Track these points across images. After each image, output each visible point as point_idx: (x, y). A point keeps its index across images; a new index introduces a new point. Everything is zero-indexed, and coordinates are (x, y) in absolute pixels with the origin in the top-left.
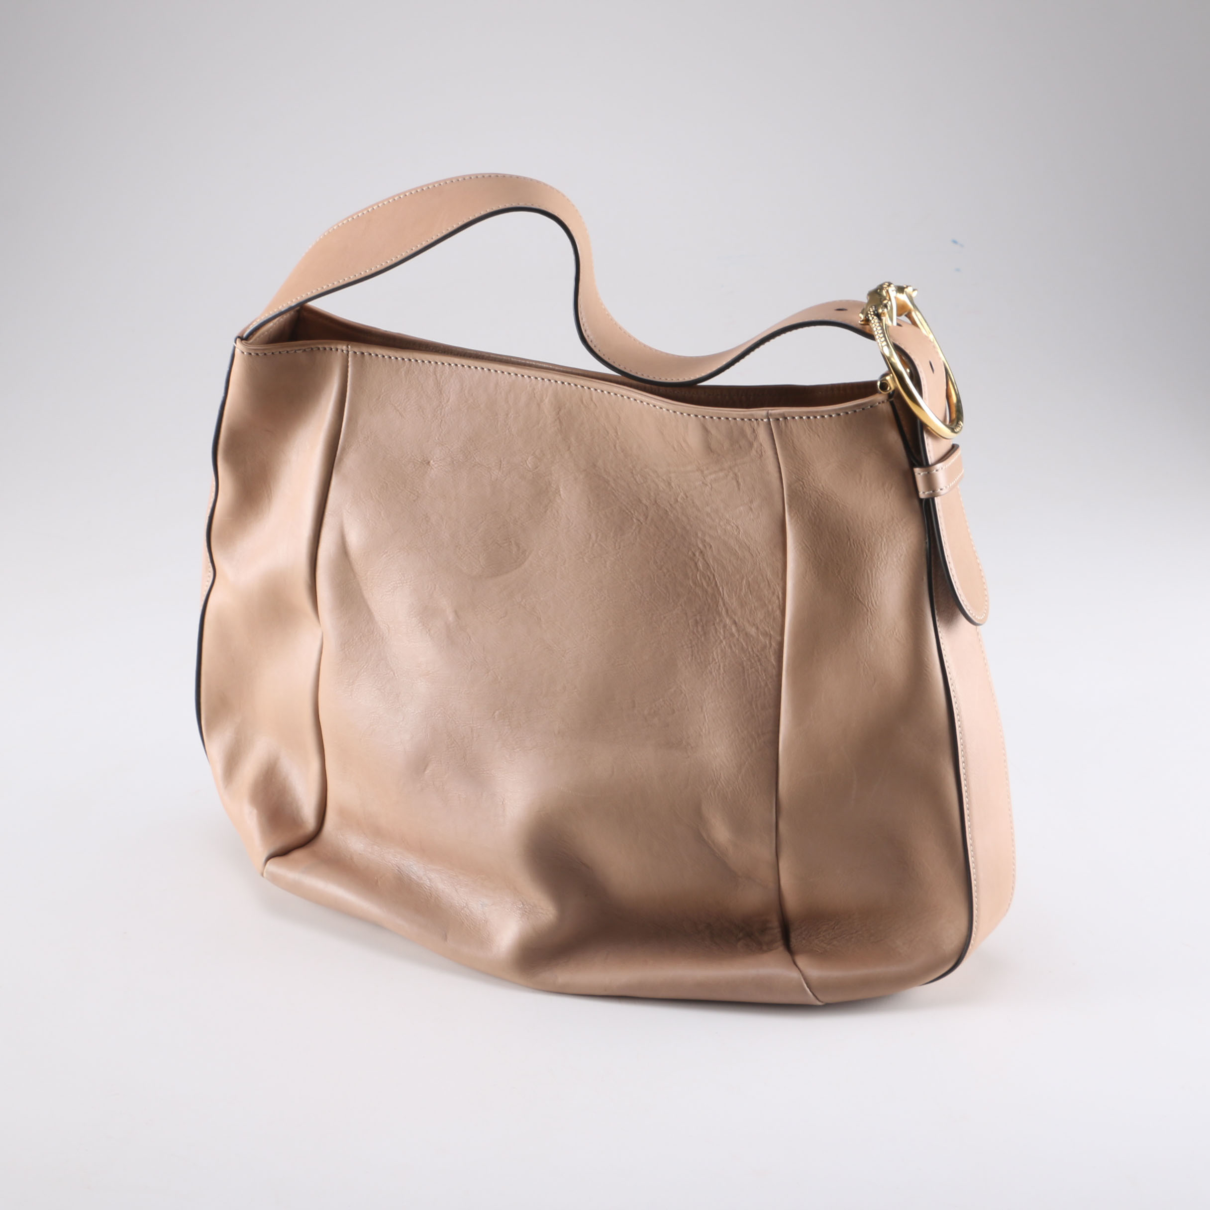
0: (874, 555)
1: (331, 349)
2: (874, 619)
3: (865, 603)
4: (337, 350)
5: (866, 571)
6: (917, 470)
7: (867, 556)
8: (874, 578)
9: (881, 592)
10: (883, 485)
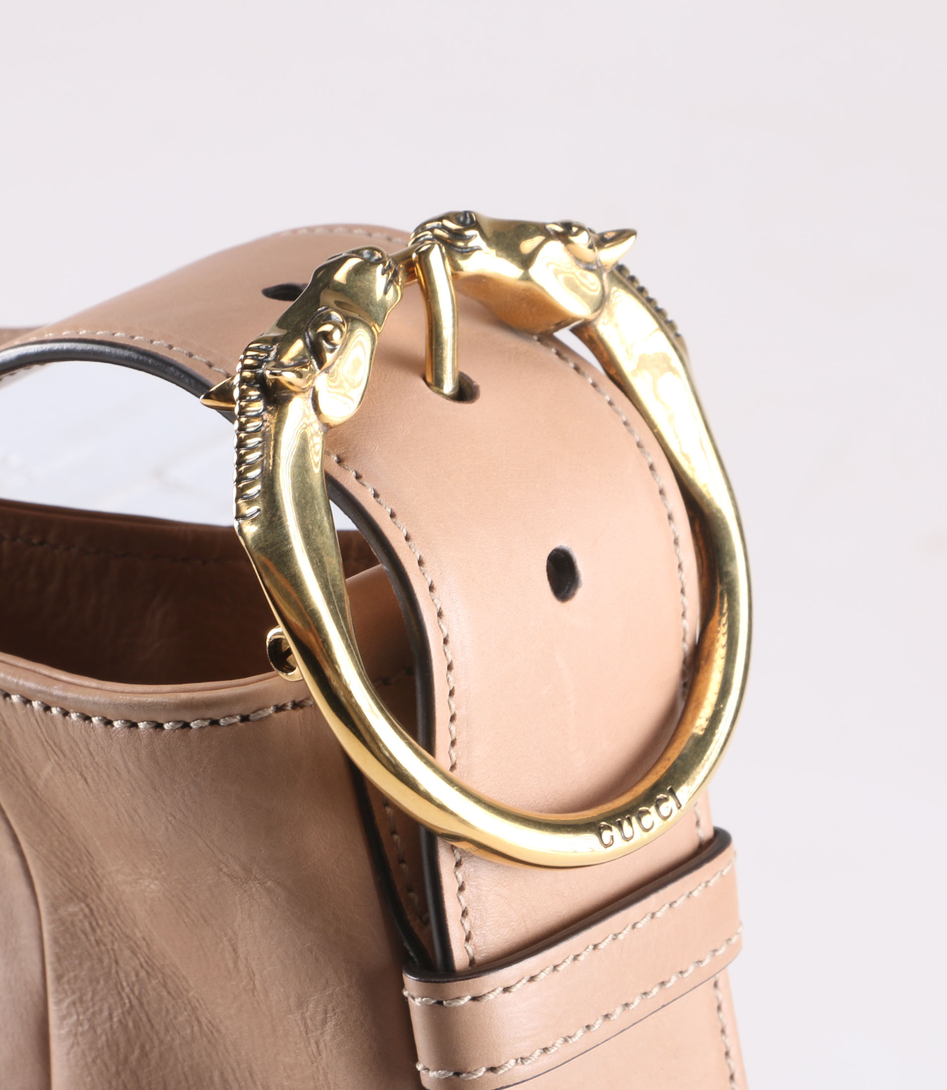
6: (410, 981)
10: (301, 1003)
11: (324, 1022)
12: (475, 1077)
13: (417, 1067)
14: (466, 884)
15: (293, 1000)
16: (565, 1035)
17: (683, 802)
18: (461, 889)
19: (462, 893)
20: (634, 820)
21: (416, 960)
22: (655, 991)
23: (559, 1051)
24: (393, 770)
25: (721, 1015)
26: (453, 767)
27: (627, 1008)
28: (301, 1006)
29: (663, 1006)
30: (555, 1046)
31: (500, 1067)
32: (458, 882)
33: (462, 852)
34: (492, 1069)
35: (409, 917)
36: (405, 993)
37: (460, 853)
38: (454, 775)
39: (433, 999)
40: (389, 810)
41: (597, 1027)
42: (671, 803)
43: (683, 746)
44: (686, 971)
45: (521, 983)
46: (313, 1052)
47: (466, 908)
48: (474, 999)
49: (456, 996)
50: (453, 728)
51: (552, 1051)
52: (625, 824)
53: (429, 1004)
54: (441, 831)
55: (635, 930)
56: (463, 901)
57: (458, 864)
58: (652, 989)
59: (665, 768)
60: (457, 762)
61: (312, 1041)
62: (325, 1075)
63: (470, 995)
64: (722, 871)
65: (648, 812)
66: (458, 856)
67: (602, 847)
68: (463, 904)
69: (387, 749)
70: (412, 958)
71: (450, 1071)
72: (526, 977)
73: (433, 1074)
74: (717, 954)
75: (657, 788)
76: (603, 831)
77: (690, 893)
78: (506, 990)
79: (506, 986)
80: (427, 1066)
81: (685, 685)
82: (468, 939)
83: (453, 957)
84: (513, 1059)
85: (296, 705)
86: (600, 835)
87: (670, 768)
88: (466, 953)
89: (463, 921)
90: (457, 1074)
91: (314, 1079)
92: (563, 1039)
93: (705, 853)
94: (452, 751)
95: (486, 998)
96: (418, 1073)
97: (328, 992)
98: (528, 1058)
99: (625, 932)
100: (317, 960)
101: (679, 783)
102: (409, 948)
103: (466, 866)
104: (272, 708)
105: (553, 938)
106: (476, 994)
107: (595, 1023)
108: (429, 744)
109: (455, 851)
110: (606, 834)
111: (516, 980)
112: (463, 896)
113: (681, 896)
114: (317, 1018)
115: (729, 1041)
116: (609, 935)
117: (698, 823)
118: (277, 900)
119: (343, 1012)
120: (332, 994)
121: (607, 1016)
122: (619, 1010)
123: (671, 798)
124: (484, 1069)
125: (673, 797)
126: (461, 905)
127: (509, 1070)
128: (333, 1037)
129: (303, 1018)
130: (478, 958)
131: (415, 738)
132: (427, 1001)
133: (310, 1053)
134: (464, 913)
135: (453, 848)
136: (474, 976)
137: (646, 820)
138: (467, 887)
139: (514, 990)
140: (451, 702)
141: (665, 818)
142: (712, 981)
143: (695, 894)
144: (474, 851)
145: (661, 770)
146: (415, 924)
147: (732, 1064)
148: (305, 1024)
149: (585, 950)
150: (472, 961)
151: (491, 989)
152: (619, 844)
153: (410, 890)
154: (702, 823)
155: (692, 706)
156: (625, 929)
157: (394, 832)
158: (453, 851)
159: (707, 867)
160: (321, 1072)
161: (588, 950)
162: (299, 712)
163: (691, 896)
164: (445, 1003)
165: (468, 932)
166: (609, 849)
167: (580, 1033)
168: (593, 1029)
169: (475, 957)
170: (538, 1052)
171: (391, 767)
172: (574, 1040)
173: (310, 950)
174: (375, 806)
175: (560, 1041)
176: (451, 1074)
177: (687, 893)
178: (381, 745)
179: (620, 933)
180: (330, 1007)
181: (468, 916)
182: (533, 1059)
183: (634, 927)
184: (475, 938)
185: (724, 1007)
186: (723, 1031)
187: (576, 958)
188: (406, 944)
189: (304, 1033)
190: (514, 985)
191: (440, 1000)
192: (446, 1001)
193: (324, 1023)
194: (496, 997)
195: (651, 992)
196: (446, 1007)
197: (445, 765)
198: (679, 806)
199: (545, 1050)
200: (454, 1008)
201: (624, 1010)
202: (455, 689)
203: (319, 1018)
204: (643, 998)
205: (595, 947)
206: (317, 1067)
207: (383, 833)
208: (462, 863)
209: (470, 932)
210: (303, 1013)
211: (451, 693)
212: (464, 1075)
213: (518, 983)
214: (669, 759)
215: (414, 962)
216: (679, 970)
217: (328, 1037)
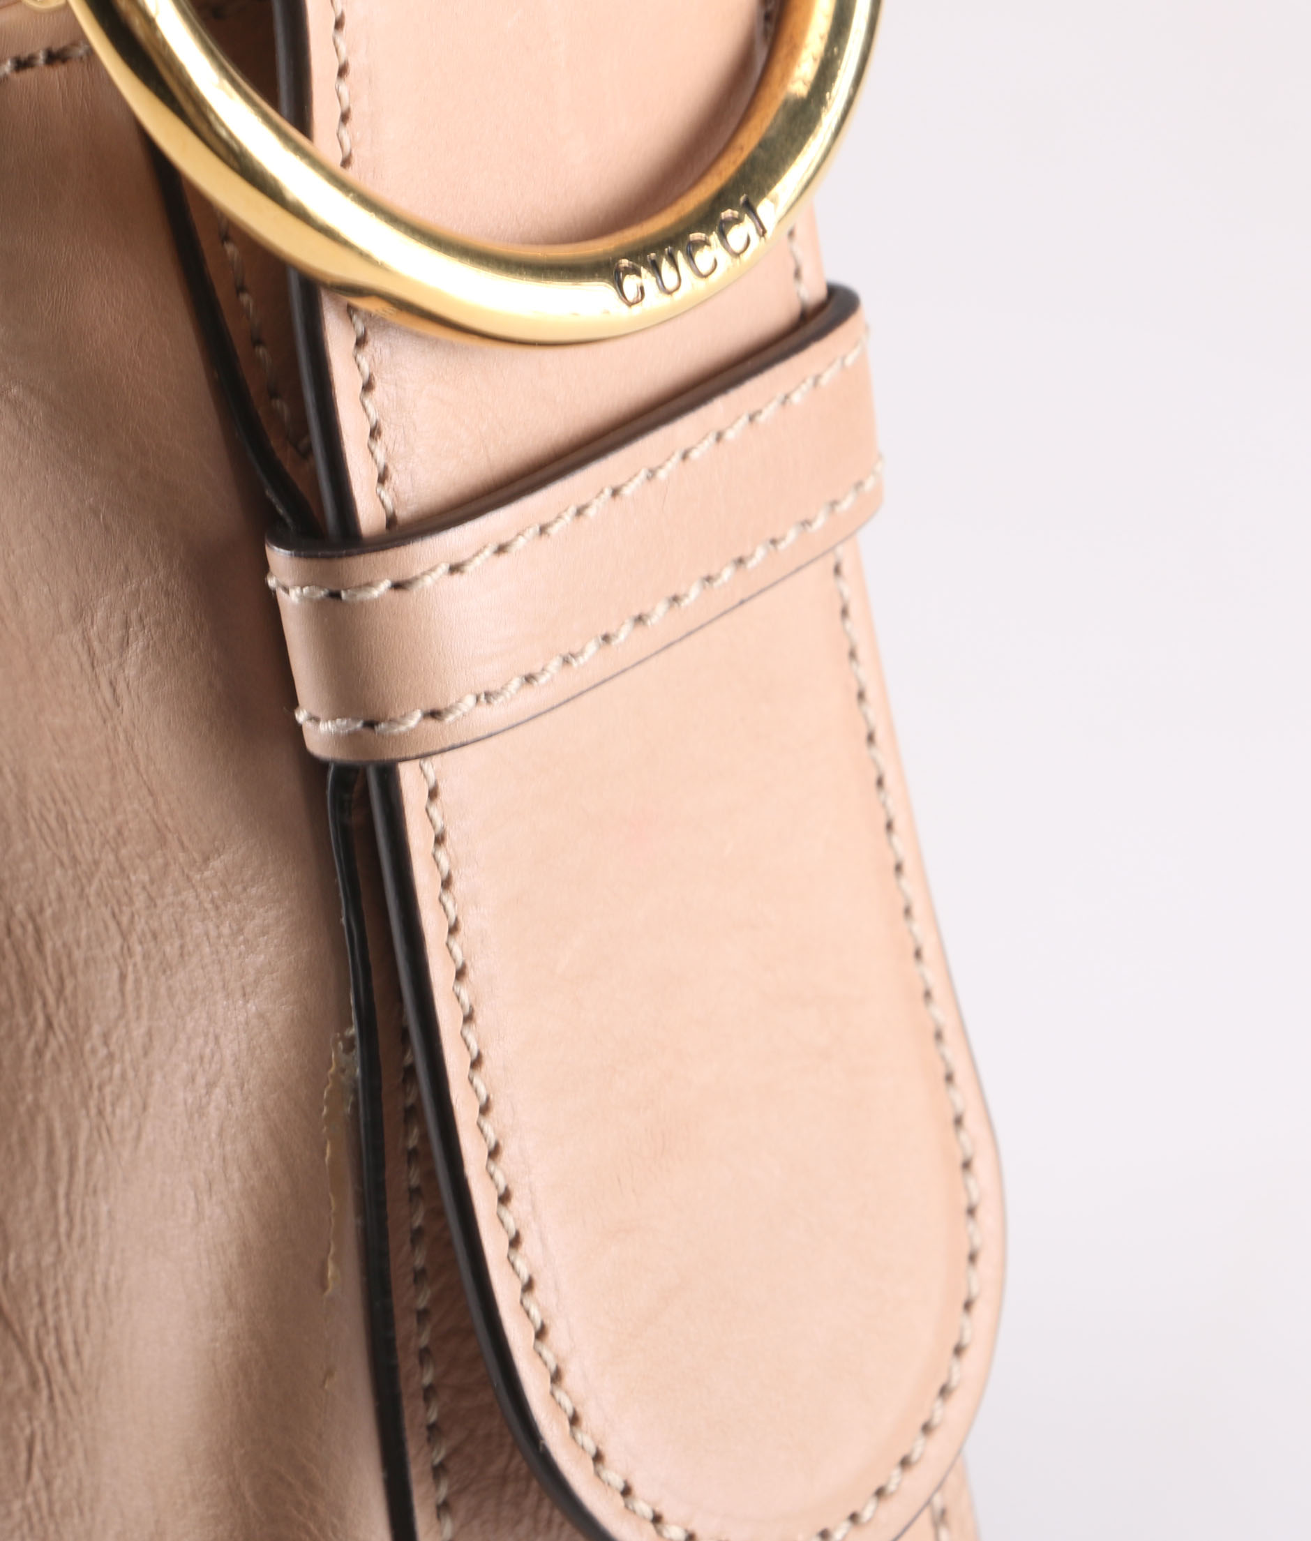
0: (88, 1028)
2: (63, 1452)
3: (24, 1332)
5: (41, 1122)
6: (279, 559)
7: (49, 1024)
8: (80, 1177)
9: (106, 1288)
11: (125, 643)
12: (403, 728)
13: (297, 715)
14: (376, 378)
15: (65, 607)
16: (565, 652)
17: (769, 223)
18: (368, 387)
19: (370, 394)
20: (680, 257)
21: (289, 520)
22: (727, 573)
23: (554, 680)
24: (236, 165)
25: (848, 625)
26: (346, 162)
27: (676, 605)
28: (81, 616)
29: (742, 602)
30: (548, 671)
31: (449, 710)
32: (362, 374)
33: (369, 317)
34: (434, 714)
35: (273, 443)
36: (272, 582)
37: (364, 321)
38: (350, 175)
39: (321, 587)
40: (230, 249)
41: (622, 637)
42: (748, 225)
43: (767, 123)
44: (783, 538)
45: (482, 557)
46: (105, 701)
47: (377, 422)
48: (398, 586)
49: (364, 580)
50: (344, 89)
51: (543, 680)
52: (665, 266)
53: (314, 597)
54: (329, 281)
55: (688, 462)
56: (371, 409)
57: (361, 342)
58: (721, 570)
59: (734, 162)
60: (353, 152)
61: (104, 682)
62: (129, 743)
63: (390, 579)
64: (844, 358)
65: (706, 243)
66: (360, 328)
67: (625, 306)
68: (371, 416)
69: (223, 125)
70: (281, 519)
71: (356, 719)
72: (490, 545)
73: (326, 727)
74: (838, 509)
75: (722, 199)
76: (624, 276)
77: (787, 397)
78: (455, 569)
79: (454, 561)
80: (316, 713)
81: (767, 17)
82: (382, 479)
83: (356, 510)
84: (471, 693)
85: (54, 58)
86: (619, 285)
87: (744, 164)
88: (381, 505)
89: (373, 447)
90: (371, 724)
91: (108, 751)
92: (561, 660)
93: (812, 327)
94: (344, 133)
95: (420, 585)
96: (298, 729)
97: (130, 587)
98: (498, 694)
99: (669, 465)
100: (107, 528)
101: (762, 190)
102: (274, 500)
103: (376, 344)
104: (9, 63)
105: (539, 476)
106: (399, 577)
107: (618, 630)
108: (301, 118)
109: (355, 317)
110: (630, 283)
111: (473, 551)
112: (371, 399)
113: (770, 401)
114: (111, 637)
115: (864, 672)
116: (640, 470)
117: (797, 274)
118: (31, 421)
119: (157, 624)
120: (138, 590)
121: (640, 619)
122: (661, 608)
123: (747, 220)
124: (418, 715)
125: (750, 217)
126: (368, 416)
127: (464, 715)
128: (142, 671)
129: (86, 640)
130: (403, 514)
131: (275, 103)
132: (311, 593)
133: (101, 702)
134: (375, 432)
135: (350, 310)
136: (396, 543)
137: (703, 258)
138: (378, 384)
139: (469, 569)
140: (338, 40)
141: (737, 255)
142: (830, 562)
143: (796, 398)
144: (391, 314)
145: (727, 168)
146: (285, 457)
147: (871, 714)
148: (90, 651)
149: (597, 497)
150: (391, 521)
151: (427, 567)
152: (655, 301)
153: (273, 394)
154: (806, 272)
155: (782, 53)
156: (668, 459)
157: (241, 289)
158: (351, 318)
159: (817, 350)
160: (122, 736)
161: (602, 496)
162: (59, 71)
163: (788, 400)
164: (343, 595)
165: (382, 466)
166: (636, 309)
167: (591, 648)
168: (615, 643)
169: (397, 511)
170: (516, 683)
171: (232, 160)
172: (581, 660)
173: (95, 512)
174: (206, 241)
175: (555, 663)
176: (359, 725)
177: (780, 396)
178: (212, 118)
179: (660, 467)
180: (134, 616)
181: (382, 437)
182: (508, 695)
183: (685, 456)
184: (395, 477)
185: (853, 610)
186: (852, 655)
187: (580, 512)
188: (269, 493)
189: (87, 666)
190: (470, 560)
191: (334, 589)
192: (346, 590)
193: (125, 645)
194: (436, 583)
195: (719, 575)
196: (345, 603)
197: (333, 158)
198: (762, 232)
199: (529, 679)
200: (362, 603)
201: (671, 606)
202: (346, 15)
203: (115, 636)
204: (704, 587)
205: (615, 492)
206: (114, 729)
207: (222, 292)
208: (367, 338)
209: (386, 468)
210: (84, 631)
211: (339, 24)
212: (382, 726)
213: (477, 554)
214: (742, 149)
215: (285, 525)
216: (769, 536)
217: (131, 671)
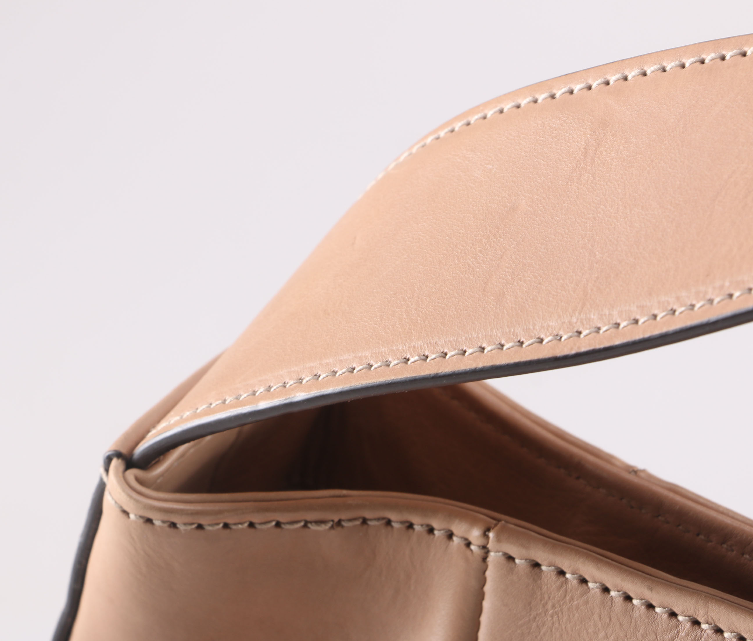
1: (431, 530)
4: (450, 536)
